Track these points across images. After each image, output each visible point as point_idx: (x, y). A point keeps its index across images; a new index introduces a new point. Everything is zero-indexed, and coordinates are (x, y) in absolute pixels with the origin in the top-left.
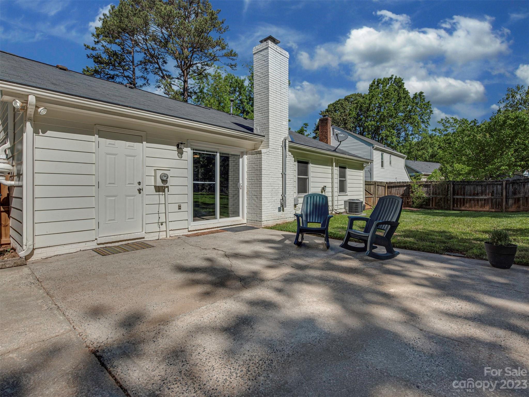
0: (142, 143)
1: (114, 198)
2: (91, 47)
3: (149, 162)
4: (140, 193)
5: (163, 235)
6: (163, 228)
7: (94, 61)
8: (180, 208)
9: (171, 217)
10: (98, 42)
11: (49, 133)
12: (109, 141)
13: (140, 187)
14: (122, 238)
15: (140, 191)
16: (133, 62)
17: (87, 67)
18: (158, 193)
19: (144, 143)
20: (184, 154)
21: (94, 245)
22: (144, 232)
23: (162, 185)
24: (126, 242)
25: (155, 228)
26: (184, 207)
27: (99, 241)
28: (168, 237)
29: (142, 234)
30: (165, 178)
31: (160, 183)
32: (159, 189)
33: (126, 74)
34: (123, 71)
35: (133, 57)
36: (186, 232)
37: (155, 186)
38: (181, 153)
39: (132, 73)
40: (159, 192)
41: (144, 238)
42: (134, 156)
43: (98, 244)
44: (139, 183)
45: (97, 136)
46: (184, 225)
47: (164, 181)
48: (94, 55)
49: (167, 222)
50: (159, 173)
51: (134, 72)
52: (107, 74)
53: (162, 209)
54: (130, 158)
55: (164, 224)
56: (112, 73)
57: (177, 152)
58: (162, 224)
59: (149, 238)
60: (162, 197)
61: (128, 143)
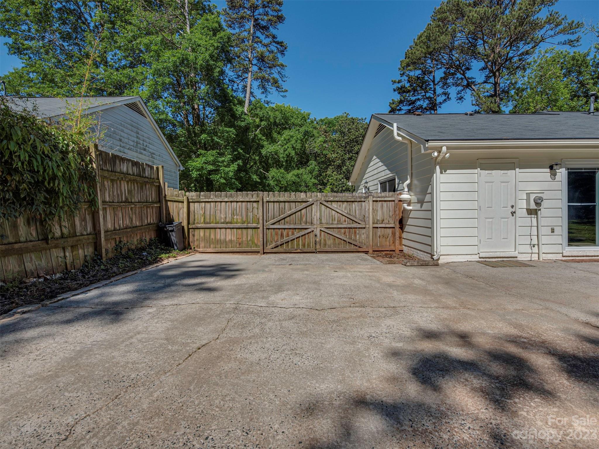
0: (515, 170)
1: (491, 220)
2: (397, 81)
3: (521, 186)
4: (513, 215)
5: (535, 257)
6: (535, 249)
7: (399, 93)
8: (553, 231)
9: (544, 240)
10: (403, 74)
11: (448, 171)
12: (487, 172)
13: (513, 210)
14: (498, 255)
15: (513, 213)
16: (433, 81)
17: (393, 100)
18: (530, 216)
19: (517, 169)
20: (558, 175)
21: (476, 258)
22: (517, 252)
23: (536, 208)
24: (502, 259)
25: (528, 249)
26: (558, 230)
27: (482, 255)
28: (541, 259)
29: (515, 254)
30: (539, 201)
31: (533, 206)
32: (530, 212)
33: (428, 95)
34: (424, 94)
35: (434, 77)
36: (559, 257)
37: (527, 209)
38: (554, 175)
39: (432, 92)
40: (531, 214)
41: (517, 257)
42: (508, 182)
43: (480, 258)
44: (512, 207)
45: (479, 169)
46: (558, 249)
47: (538, 204)
48: (400, 87)
49: (540, 245)
50: (532, 197)
51: (434, 91)
52: (409, 101)
53: (534, 231)
54: (504, 184)
55: (536, 246)
56: (413, 98)
57: (549, 174)
58: (534, 246)
59: (522, 258)
60: (534, 220)
61: (502, 172)
